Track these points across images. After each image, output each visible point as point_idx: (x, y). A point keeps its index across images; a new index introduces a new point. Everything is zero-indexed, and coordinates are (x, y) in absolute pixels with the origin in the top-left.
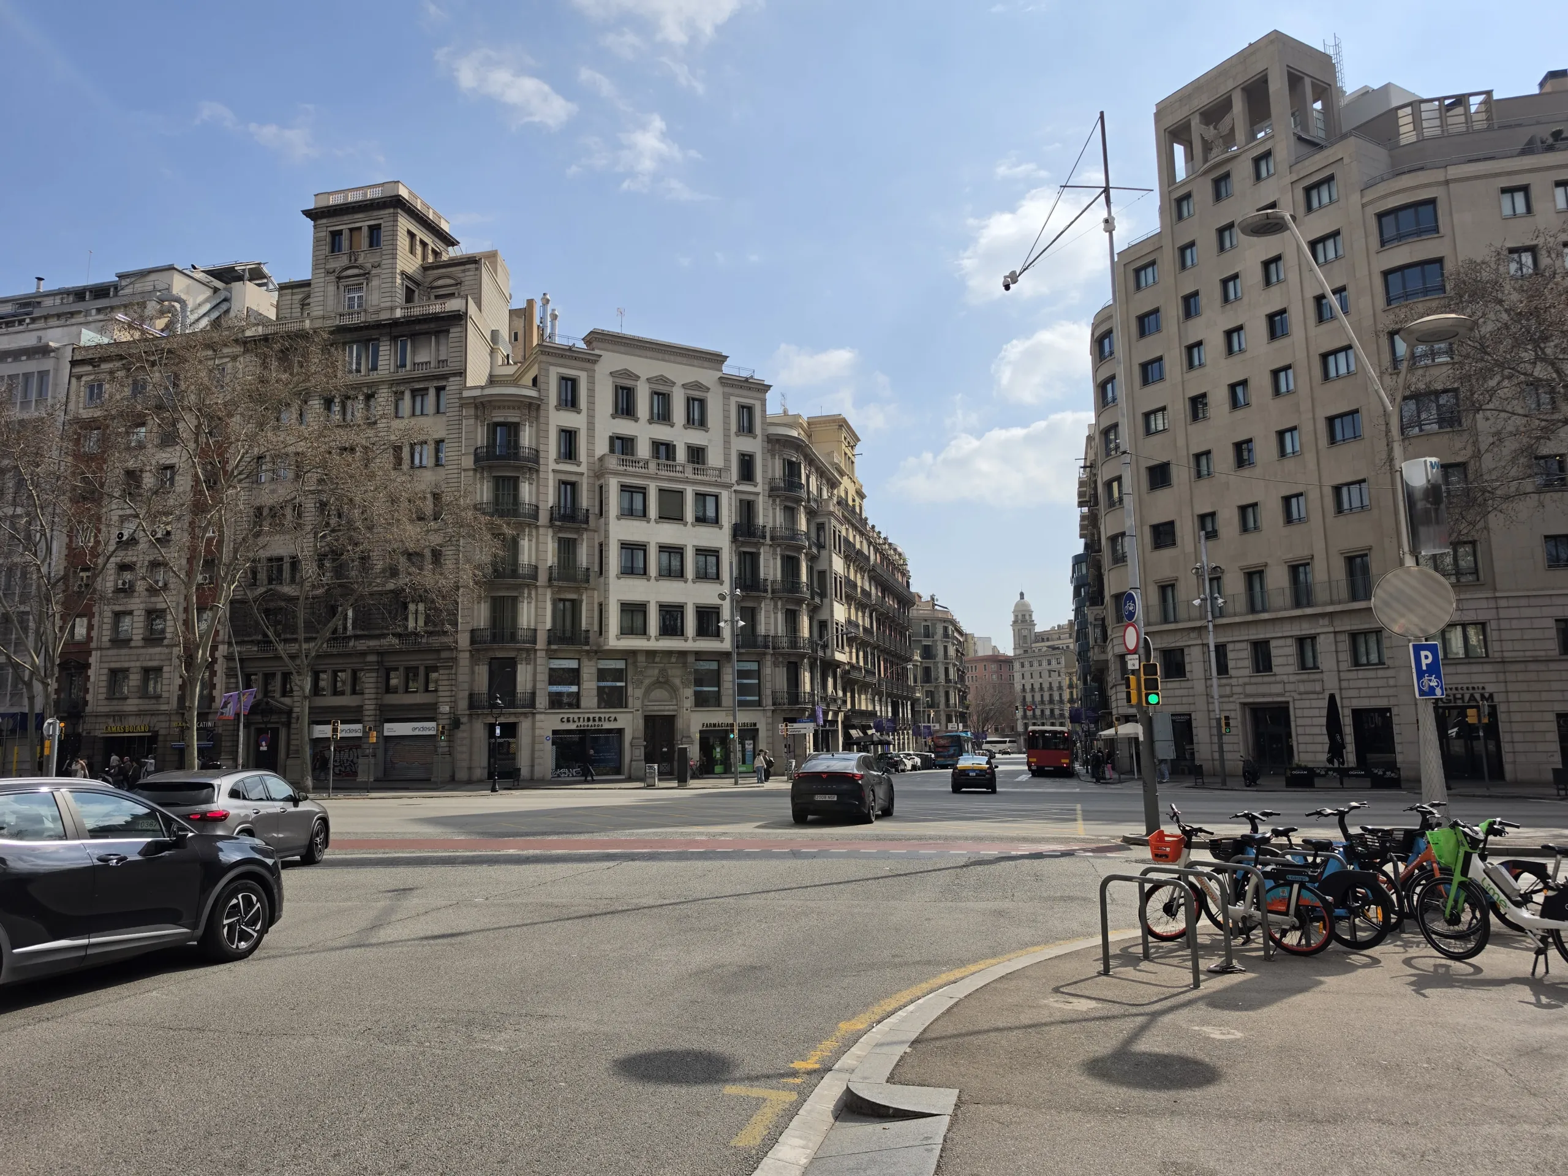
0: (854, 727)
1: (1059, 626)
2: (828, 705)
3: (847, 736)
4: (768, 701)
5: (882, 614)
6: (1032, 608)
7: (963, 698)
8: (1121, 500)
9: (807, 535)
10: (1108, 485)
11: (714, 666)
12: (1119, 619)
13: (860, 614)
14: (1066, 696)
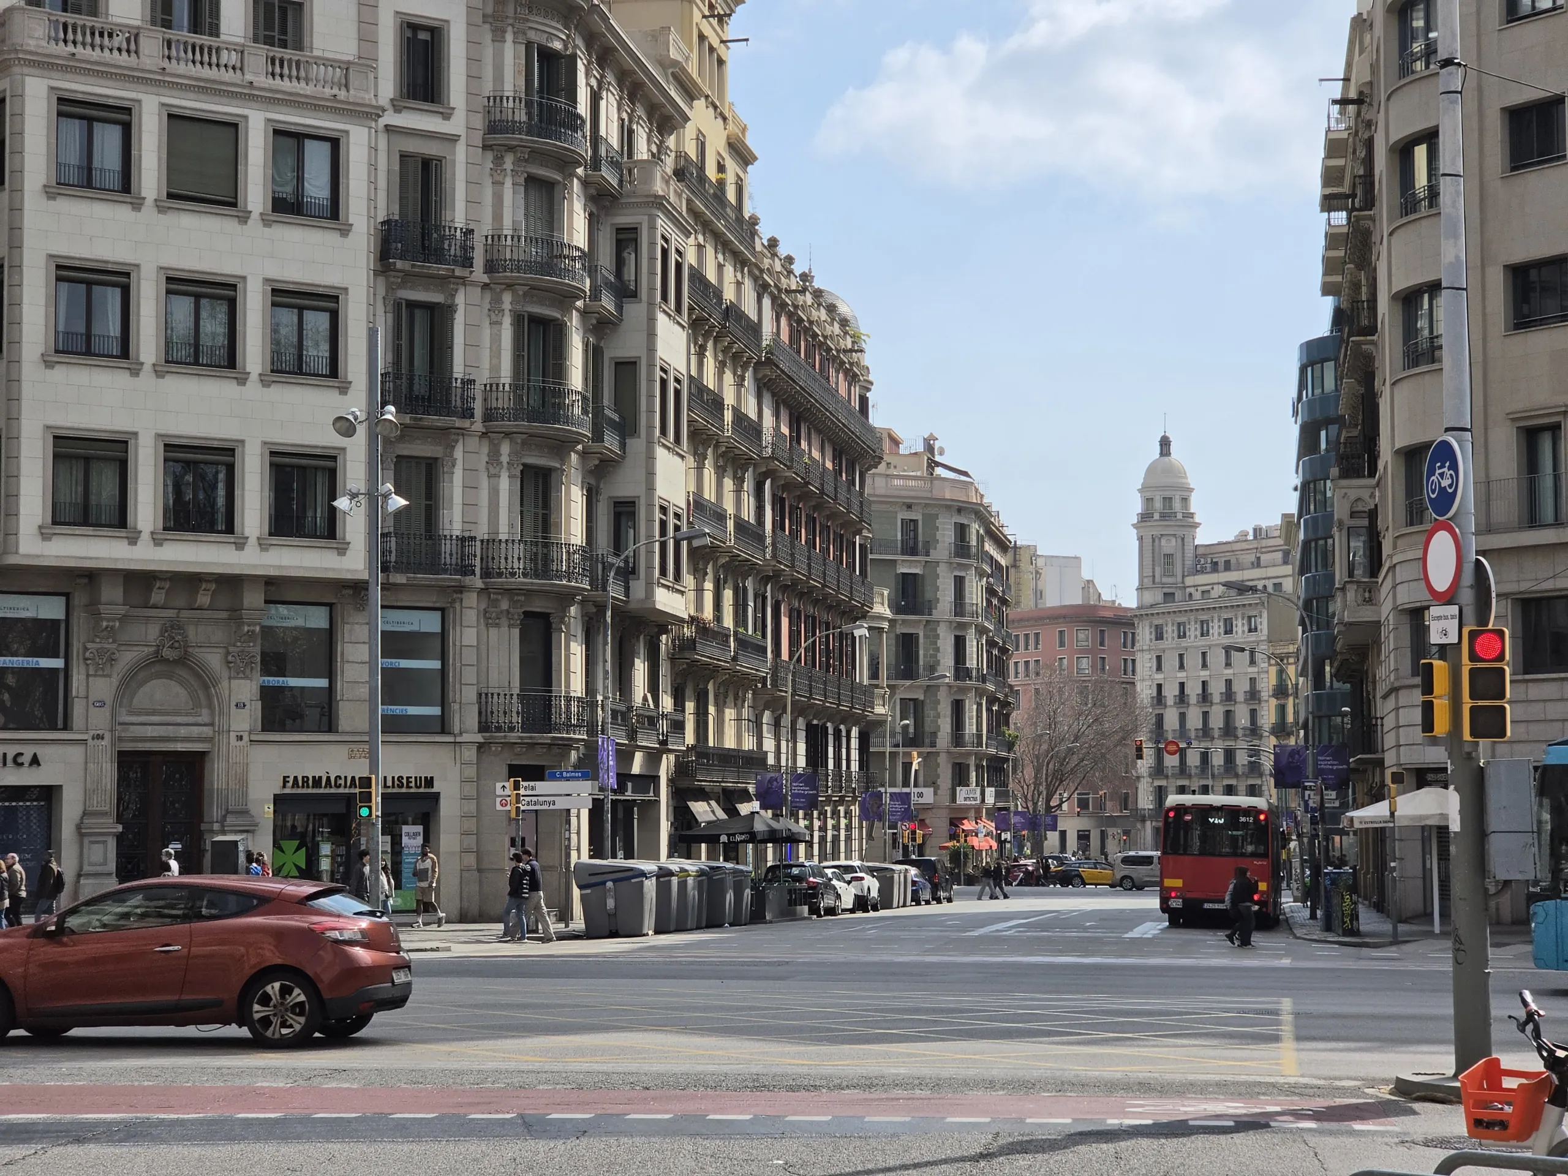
0: (702, 795)
1: (1257, 531)
2: (632, 735)
3: (683, 818)
4: (466, 719)
5: (788, 486)
6: (1192, 481)
7: (1000, 719)
8: (1433, 194)
9: (589, 257)
10: (1403, 152)
11: (317, 619)
12: (1414, 514)
13: (728, 483)
14: (1268, 717)
